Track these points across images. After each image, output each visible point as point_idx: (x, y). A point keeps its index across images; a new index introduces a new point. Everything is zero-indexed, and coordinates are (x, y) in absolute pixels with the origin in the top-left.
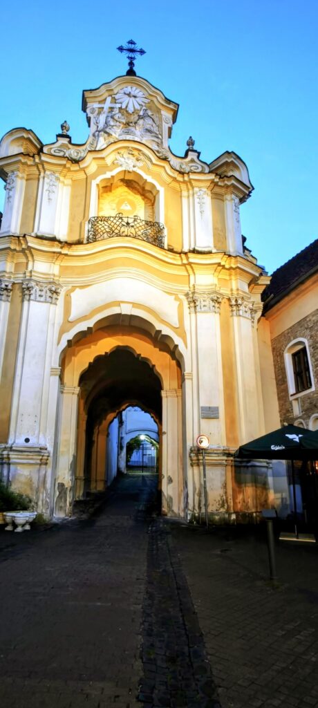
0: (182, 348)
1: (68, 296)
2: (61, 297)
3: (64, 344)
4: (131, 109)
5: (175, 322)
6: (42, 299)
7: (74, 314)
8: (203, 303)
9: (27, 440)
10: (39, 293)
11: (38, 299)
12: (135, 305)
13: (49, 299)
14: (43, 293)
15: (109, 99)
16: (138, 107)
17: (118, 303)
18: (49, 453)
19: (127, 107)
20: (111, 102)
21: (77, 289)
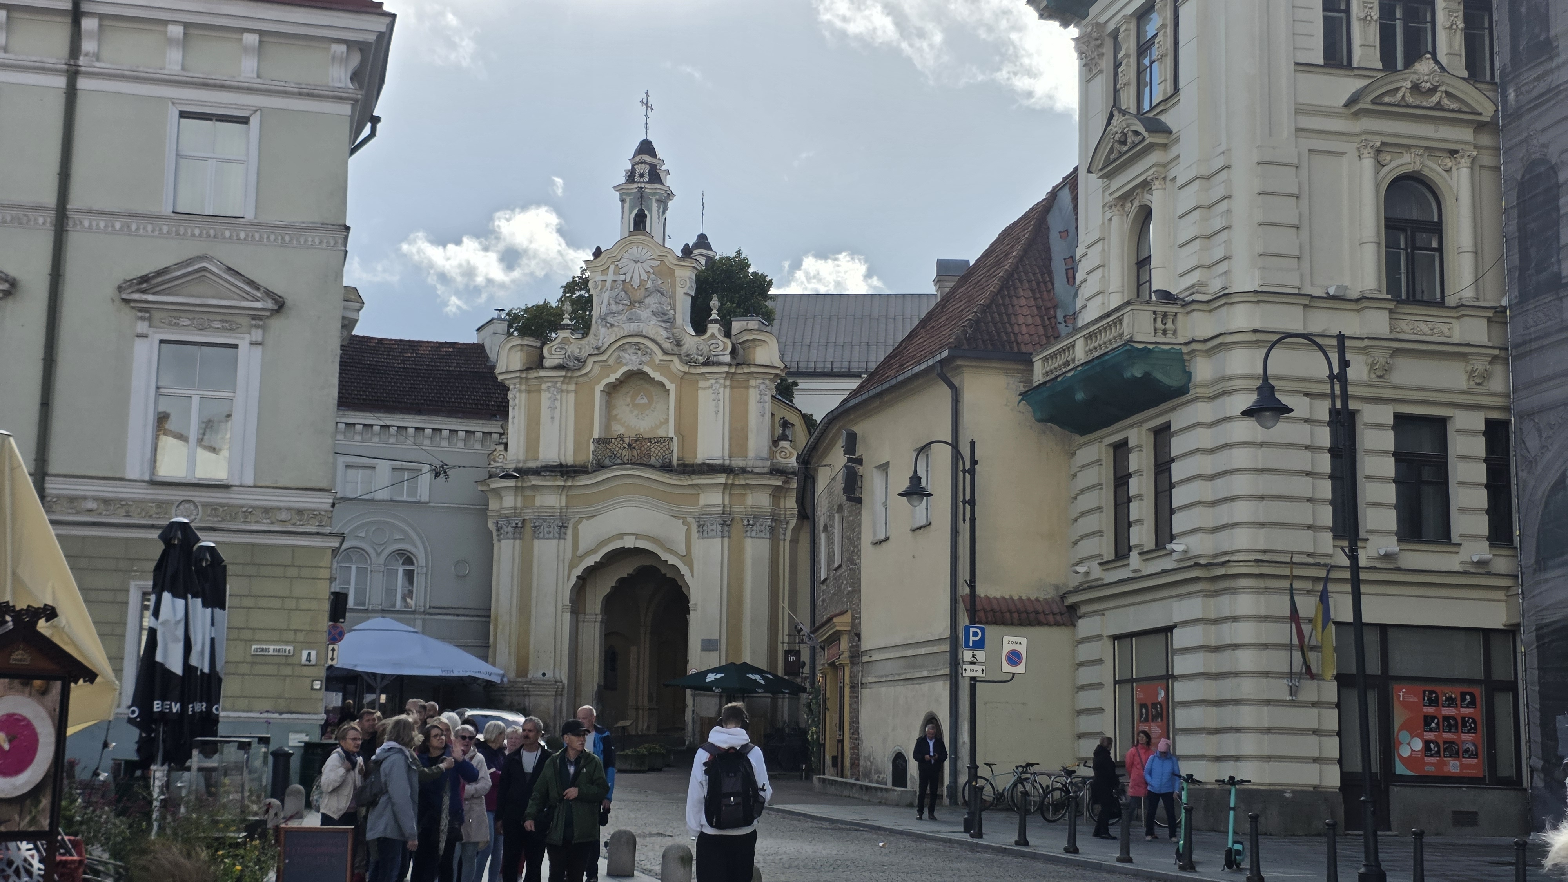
0: (688, 578)
1: (575, 528)
2: (570, 531)
3: (573, 580)
4: (636, 282)
5: (682, 550)
6: (551, 536)
7: (582, 548)
8: (711, 527)
9: (544, 674)
10: (547, 530)
11: (547, 536)
12: (638, 536)
13: (557, 536)
14: (551, 529)
15: (612, 268)
16: (644, 277)
17: (621, 536)
18: (563, 685)
19: (632, 278)
20: (615, 273)
21: (584, 521)
